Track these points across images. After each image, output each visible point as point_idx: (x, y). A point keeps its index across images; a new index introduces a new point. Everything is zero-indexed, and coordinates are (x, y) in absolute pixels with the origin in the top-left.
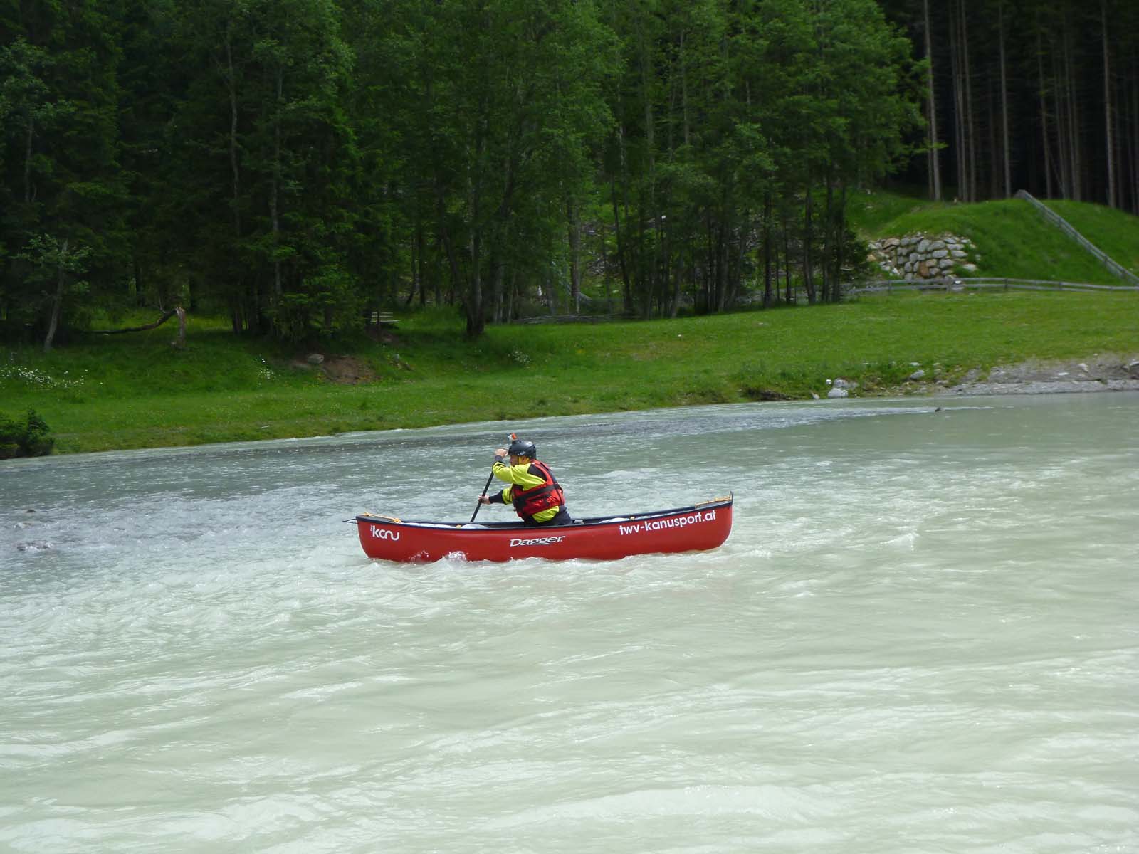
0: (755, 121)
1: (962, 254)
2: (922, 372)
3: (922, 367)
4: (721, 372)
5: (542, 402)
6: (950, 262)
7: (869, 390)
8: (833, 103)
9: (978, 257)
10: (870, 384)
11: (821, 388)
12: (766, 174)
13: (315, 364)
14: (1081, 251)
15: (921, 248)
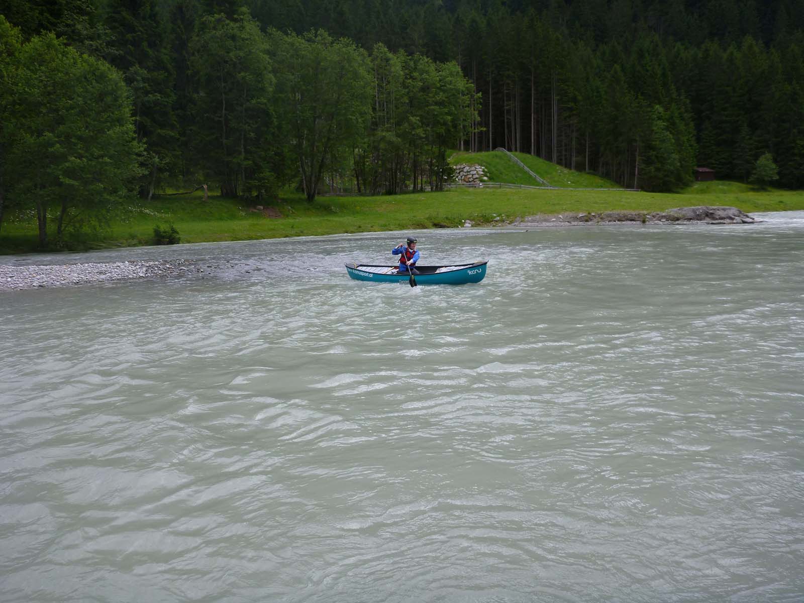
0: (417, 116)
1: (482, 173)
2: (498, 218)
3: (498, 216)
4: (421, 216)
5: (360, 227)
6: (477, 176)
7: (479, 225)
8: (446, 110)
9: (488, 174)
10: (480, 223)
11: (461, 224)
12: (421, 138)
13: (259, 210)
14: (526, 173)
15: (465, 170)
